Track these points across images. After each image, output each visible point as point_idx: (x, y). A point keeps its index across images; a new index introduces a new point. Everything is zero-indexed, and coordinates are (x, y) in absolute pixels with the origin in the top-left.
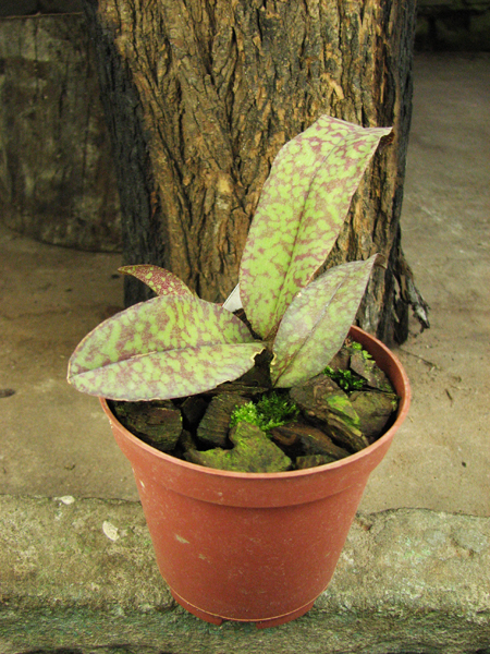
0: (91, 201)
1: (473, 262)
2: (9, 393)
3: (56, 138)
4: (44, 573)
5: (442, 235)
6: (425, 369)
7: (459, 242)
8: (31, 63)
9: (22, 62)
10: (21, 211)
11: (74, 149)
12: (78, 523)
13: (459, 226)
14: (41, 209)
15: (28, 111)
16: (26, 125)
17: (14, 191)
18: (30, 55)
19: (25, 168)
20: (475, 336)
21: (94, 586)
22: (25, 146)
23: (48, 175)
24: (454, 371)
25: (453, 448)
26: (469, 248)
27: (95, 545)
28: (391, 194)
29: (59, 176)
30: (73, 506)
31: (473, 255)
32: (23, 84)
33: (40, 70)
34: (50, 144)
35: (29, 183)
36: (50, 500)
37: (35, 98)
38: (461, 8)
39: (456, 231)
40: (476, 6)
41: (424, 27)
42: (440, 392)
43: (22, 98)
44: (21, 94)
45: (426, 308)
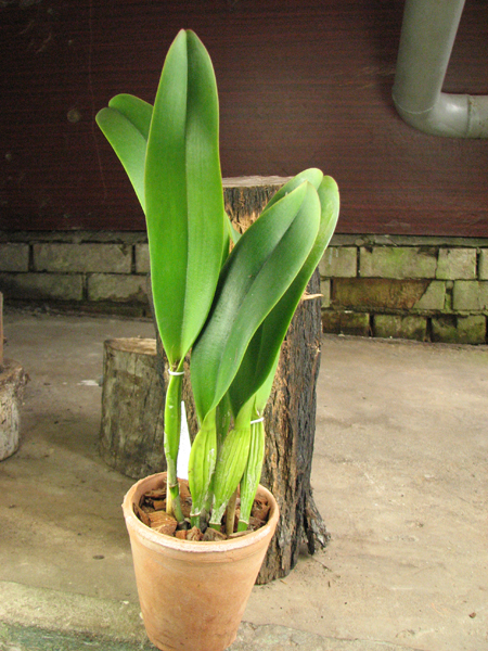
0: (156, 456)
1: (380, 512)
2: (102, 557)
3: (141, 419)
4: (113, 627)
5: (369, 492)
6: (322, 570)
7: (377, 499)
8: (132, 376)
9: (126, 374)
10: (115, 456)
11: (150, 426)
12: (130, 611)
13: (383, 487)
14: (128, 456)
15: (127, 401)
16: (124, 408)
17: (113, 444)
18: (132, 372)
19: (121, 432)
20: (360, 556)
21: (133, 634)
22: (122, 419)
23: (134, 438)
24: (337, 572)
25: (320, 609)
26: (383, 503)
27: (135, 620)
28: (293, 478)
29: (140, 440)
30: (128, 605)
31: (382, 507)
32: (126, 386)
33: (136, 381)
34: (137, 421)
35: (122, 441)
36: (118, 601)
37: (131, 395)
38: (450, 312)
39: (379, 491)
40: (461, 313)
41: (423, 324)
42: (325, 582)
43: (124, 393)
44: (124, 391)
45: (325, 536)
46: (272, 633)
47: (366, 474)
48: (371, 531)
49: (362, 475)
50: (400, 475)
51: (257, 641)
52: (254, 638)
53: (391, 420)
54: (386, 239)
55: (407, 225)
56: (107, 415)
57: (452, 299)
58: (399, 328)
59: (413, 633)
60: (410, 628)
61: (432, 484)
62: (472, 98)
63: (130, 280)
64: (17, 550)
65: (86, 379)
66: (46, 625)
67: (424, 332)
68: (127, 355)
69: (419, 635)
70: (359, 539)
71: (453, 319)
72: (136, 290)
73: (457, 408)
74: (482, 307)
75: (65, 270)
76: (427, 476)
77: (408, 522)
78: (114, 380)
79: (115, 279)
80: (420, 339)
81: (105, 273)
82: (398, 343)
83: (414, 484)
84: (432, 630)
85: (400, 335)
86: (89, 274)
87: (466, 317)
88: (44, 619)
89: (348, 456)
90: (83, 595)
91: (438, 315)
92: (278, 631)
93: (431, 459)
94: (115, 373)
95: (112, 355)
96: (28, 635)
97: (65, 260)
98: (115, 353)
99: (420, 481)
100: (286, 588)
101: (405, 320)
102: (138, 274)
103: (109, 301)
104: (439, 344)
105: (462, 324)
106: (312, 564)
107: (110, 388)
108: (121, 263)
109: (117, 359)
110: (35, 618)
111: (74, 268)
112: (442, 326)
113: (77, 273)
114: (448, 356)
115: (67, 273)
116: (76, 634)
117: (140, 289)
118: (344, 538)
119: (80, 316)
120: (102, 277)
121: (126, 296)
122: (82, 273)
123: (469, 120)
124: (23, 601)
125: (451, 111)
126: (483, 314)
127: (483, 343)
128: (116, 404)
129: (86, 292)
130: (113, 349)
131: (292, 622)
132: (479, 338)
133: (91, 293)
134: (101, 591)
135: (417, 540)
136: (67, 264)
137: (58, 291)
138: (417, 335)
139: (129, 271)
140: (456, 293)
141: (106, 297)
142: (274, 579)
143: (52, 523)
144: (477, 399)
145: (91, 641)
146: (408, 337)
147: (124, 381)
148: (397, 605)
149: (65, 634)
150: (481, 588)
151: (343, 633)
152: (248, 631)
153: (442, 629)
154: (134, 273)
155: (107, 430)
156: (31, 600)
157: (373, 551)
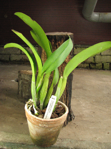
1: (84, 110)
2: (22, 124)
3: (29, 90)
5: (81, 105)
6: (74, 124)
7: (83, 107)
8: (26, 80)
9: (24, 79)
10: (22, 99)
13: (84, 104)
15: (25, 86)
16: (24, 87)
17: (21, 96)
18: (26, 79)
19: (23, 93)
20: (81, 120)
22: (24, 90)
23: (27, 94)
24: (77, 125)
25: (75, 134)
26: (85, 108)
29: (28, 95)
31: (85, 109)
32: (25, 82)
34: (27, 90)
35: (24, 95)
37: (26, 84)
38: (94, 62)
39: (84, 105)
40: (97, 62)
41: (88, 65)
42: (75, 127)
43: (24, 84)
44: (24, 83)
45: (74, 116)
46: (66, 141)
47: (80, 101)
48: (83, 115)
49: (79, 101)
50: (87, 101)
51: (63, 143)
52: (62, 142)
53: (83, 88)
54: (80, 46)
55: (84, 42)
56: (20, 89)
57: (95, 59)
58: (83, 66)
59: (96, 138)
60: (95, 137)
61: (95, 103)
62: (100, 13)
63: (20, 56)
64: (2, 123)
65: (12, 80)
66: (13, 142)
67: (88, 67)
68: (25, 75)
69: (98, 138)
70: (81, 116)
71: (95, 64)
72: (22, 58)
73: (98, 85)
74: (101, 61)
75: (5, 53)
76: (94, 101)
77: (91, 112)
78: (21, 81)
79: (17, 55)
80: (87, 69)
81: (14, 54)
82: (83, 70)
83: (91, 103)
84: (100, 137)
85: (83, 68)
86: (10, 54)
87: (98, 63)
88: (12, 140)
89: (75, 97)
90: (20, 134)
91: (91, 63)
92: (67, 140)
93: (94, 97)
94: (22, 79)
95: (21, 75)
96: (8, 144)
97: (5, 51)
98: (22, 74)
99: (92, 102)
100: (66, 129)
101: (84, 64)
102: (22, 54)
103: (15, 61)
104: (92, 70)
105: (97, 65)
106: (71, 123)
107: (20, 83)
108: (18, 52)
109: (22, 76)
110: (10, 140)
111: (7, 53)
112: (92, 66)
113: (8, 54)
114: (94, 73)
115: (5, 54)
116: (20, 143)
117: (23, 58)
118: (77, 116)
119: (8, 64)
120: (13, 55)
121: (19, 59)
122: (9, 54)
123: (99, 18)
124: (6, 136)
125: (95, 16)
126: (101, 63)
127: (101, 69)
128: (22, 86)
129: (10, 59)
130: (21, 73)
131: (69, 137)
132: (101, 68)
133: (11, 59)
134: (23, 132)
135: (94, 116)
136: (5, 52)
137: (3, 58)
138: (87, 68)
139: (20, 54)
140: (96, 58)
141: (15, 60)
142: (63, 127)
143: (9, 116)
144: (102, 82)
145: (24, 145)
146: (85, 68)
147: (24, 81)
148: (92, 132)
149: (17, 144)
150: (109, 127)
151: (81, 139)
152: (60, 140)
153: (102, 137)
154: (21, 54)
155: (20, 92)
156: (8, 136)
157: (84, 119)
